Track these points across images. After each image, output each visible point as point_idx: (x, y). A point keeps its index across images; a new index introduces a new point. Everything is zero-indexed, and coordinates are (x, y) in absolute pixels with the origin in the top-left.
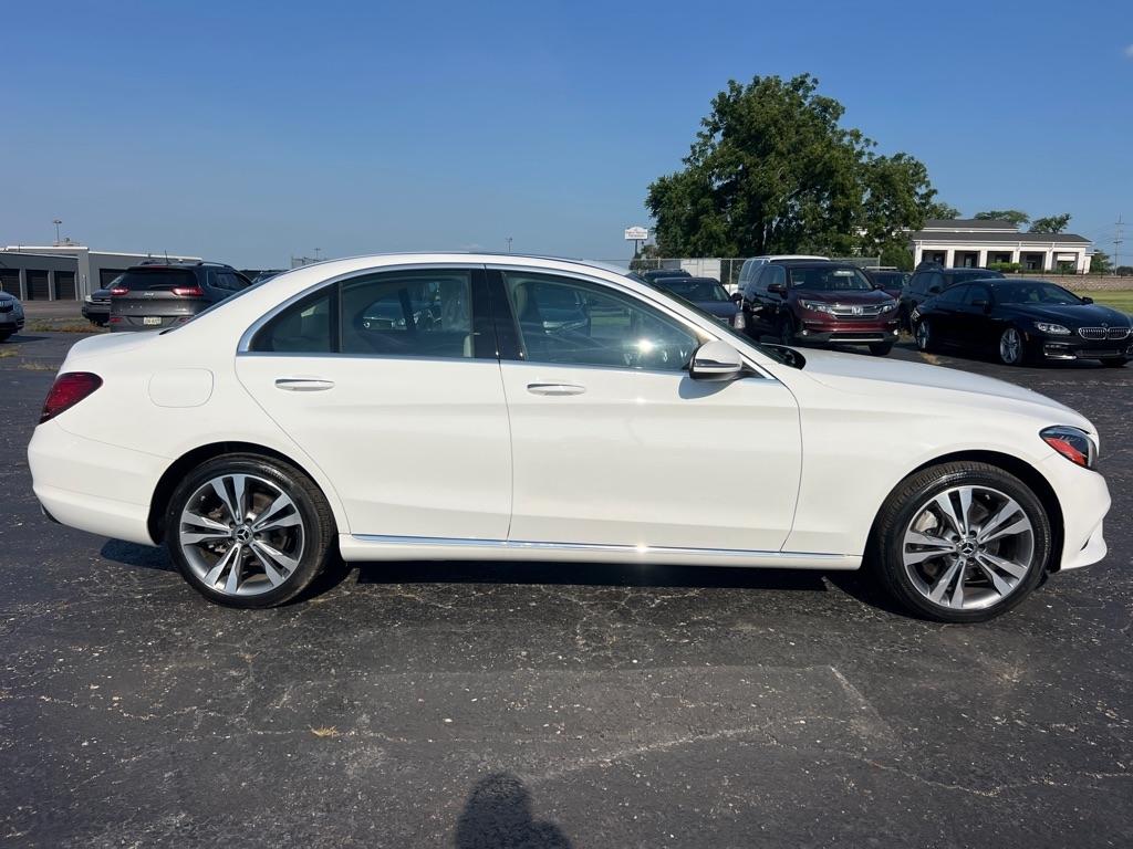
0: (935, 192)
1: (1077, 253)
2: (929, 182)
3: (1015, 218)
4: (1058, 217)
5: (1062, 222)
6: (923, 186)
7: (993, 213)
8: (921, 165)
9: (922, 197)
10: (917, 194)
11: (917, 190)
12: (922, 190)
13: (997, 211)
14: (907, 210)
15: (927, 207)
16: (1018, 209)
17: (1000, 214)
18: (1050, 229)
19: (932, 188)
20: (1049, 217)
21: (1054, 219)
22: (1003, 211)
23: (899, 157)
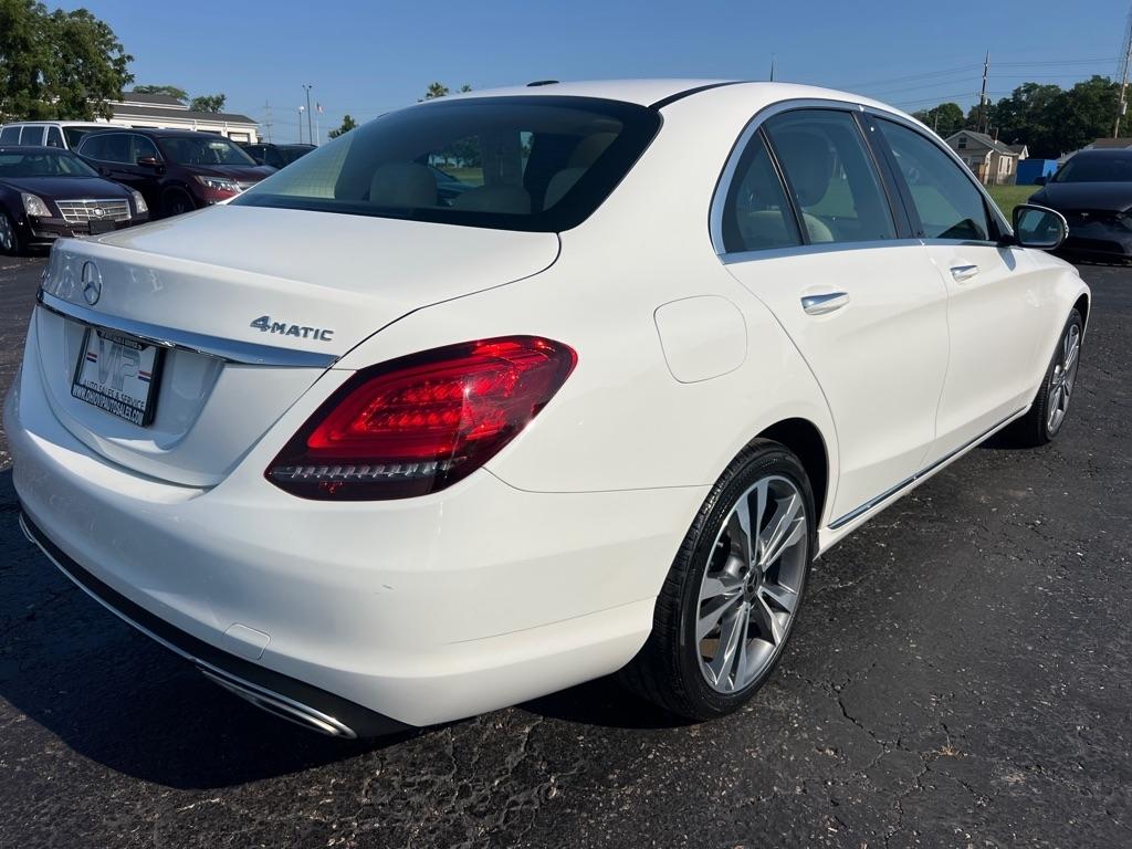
0: (129, 58)
1: (248, 134)
2: (121, 46)
3: (175, 95)
4: (214, 97)
5: (219, 102)
6: (116, 50)
7: (151, 87)
8: (105, 27)
9: (116, 63)
10: (110, 58)
11: (110, 54)
12: (115, 55)
13: (155, 85)
14: (105, 76)
15: (123, 75)
16: (175, 86)
17: (158, 90)
18: (208, 107)
19: (126, 52)
20: (206, 97)
21: (210, 98)
22: (161, 86)
23: (82, 13)
